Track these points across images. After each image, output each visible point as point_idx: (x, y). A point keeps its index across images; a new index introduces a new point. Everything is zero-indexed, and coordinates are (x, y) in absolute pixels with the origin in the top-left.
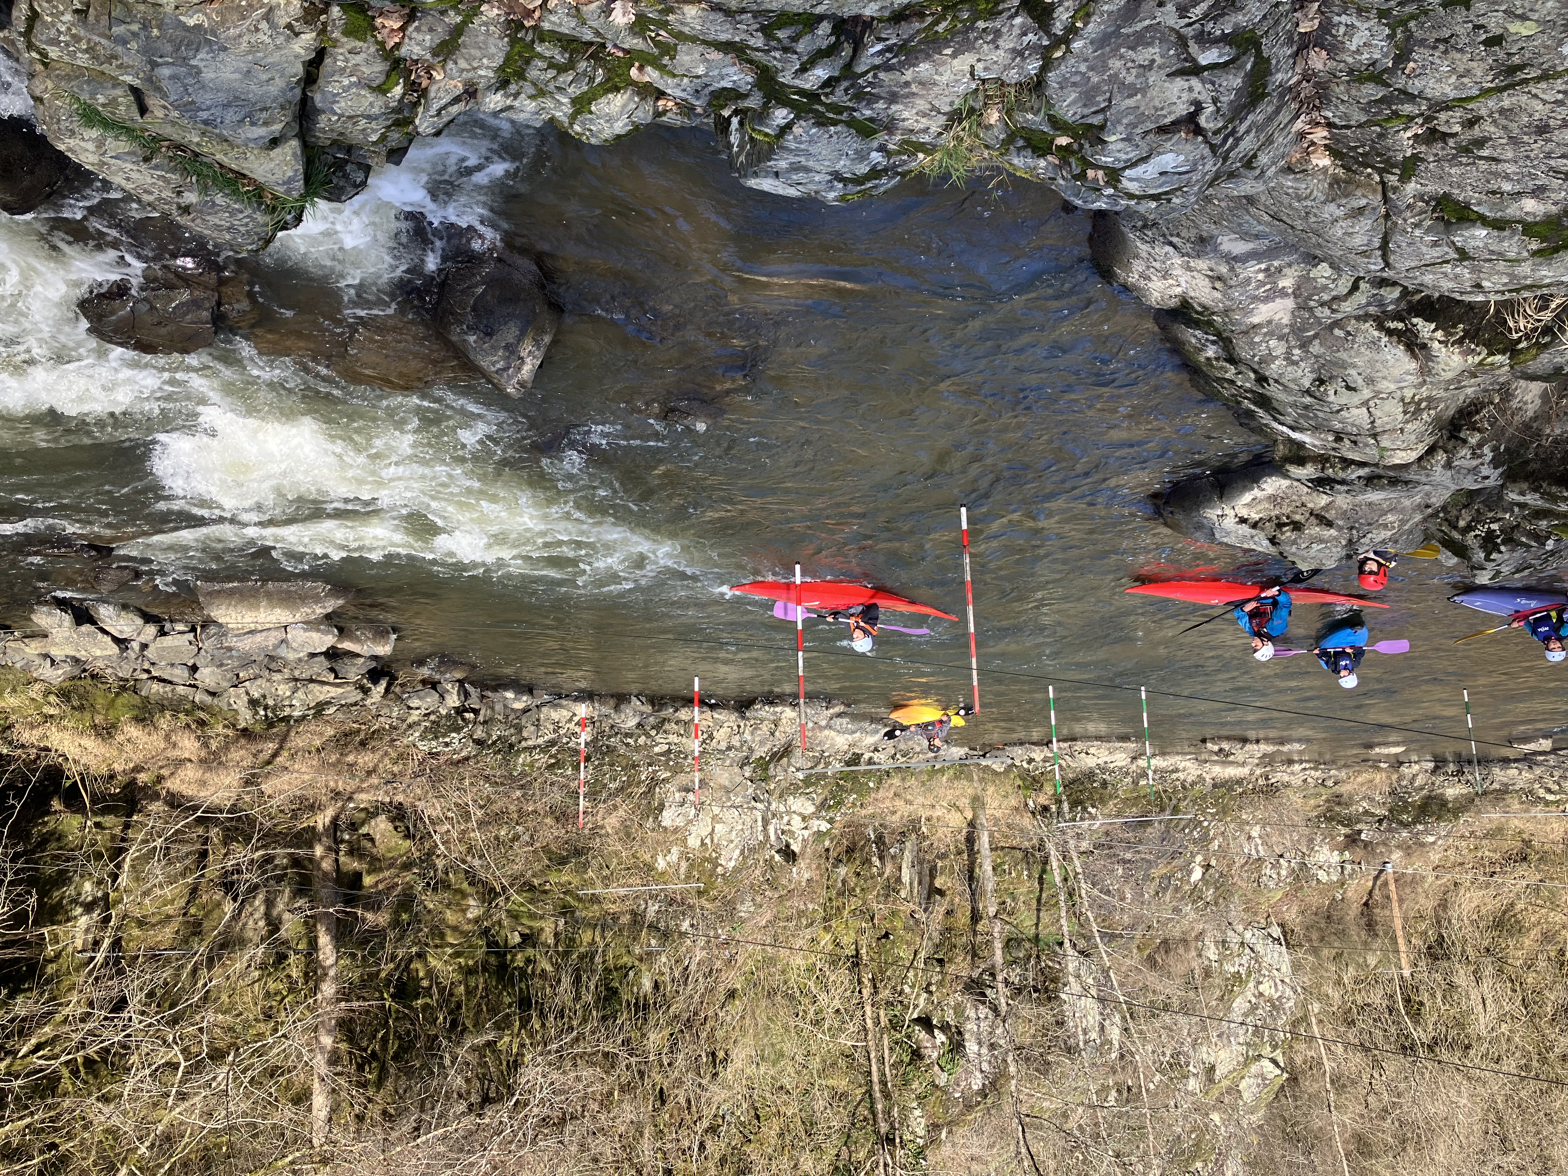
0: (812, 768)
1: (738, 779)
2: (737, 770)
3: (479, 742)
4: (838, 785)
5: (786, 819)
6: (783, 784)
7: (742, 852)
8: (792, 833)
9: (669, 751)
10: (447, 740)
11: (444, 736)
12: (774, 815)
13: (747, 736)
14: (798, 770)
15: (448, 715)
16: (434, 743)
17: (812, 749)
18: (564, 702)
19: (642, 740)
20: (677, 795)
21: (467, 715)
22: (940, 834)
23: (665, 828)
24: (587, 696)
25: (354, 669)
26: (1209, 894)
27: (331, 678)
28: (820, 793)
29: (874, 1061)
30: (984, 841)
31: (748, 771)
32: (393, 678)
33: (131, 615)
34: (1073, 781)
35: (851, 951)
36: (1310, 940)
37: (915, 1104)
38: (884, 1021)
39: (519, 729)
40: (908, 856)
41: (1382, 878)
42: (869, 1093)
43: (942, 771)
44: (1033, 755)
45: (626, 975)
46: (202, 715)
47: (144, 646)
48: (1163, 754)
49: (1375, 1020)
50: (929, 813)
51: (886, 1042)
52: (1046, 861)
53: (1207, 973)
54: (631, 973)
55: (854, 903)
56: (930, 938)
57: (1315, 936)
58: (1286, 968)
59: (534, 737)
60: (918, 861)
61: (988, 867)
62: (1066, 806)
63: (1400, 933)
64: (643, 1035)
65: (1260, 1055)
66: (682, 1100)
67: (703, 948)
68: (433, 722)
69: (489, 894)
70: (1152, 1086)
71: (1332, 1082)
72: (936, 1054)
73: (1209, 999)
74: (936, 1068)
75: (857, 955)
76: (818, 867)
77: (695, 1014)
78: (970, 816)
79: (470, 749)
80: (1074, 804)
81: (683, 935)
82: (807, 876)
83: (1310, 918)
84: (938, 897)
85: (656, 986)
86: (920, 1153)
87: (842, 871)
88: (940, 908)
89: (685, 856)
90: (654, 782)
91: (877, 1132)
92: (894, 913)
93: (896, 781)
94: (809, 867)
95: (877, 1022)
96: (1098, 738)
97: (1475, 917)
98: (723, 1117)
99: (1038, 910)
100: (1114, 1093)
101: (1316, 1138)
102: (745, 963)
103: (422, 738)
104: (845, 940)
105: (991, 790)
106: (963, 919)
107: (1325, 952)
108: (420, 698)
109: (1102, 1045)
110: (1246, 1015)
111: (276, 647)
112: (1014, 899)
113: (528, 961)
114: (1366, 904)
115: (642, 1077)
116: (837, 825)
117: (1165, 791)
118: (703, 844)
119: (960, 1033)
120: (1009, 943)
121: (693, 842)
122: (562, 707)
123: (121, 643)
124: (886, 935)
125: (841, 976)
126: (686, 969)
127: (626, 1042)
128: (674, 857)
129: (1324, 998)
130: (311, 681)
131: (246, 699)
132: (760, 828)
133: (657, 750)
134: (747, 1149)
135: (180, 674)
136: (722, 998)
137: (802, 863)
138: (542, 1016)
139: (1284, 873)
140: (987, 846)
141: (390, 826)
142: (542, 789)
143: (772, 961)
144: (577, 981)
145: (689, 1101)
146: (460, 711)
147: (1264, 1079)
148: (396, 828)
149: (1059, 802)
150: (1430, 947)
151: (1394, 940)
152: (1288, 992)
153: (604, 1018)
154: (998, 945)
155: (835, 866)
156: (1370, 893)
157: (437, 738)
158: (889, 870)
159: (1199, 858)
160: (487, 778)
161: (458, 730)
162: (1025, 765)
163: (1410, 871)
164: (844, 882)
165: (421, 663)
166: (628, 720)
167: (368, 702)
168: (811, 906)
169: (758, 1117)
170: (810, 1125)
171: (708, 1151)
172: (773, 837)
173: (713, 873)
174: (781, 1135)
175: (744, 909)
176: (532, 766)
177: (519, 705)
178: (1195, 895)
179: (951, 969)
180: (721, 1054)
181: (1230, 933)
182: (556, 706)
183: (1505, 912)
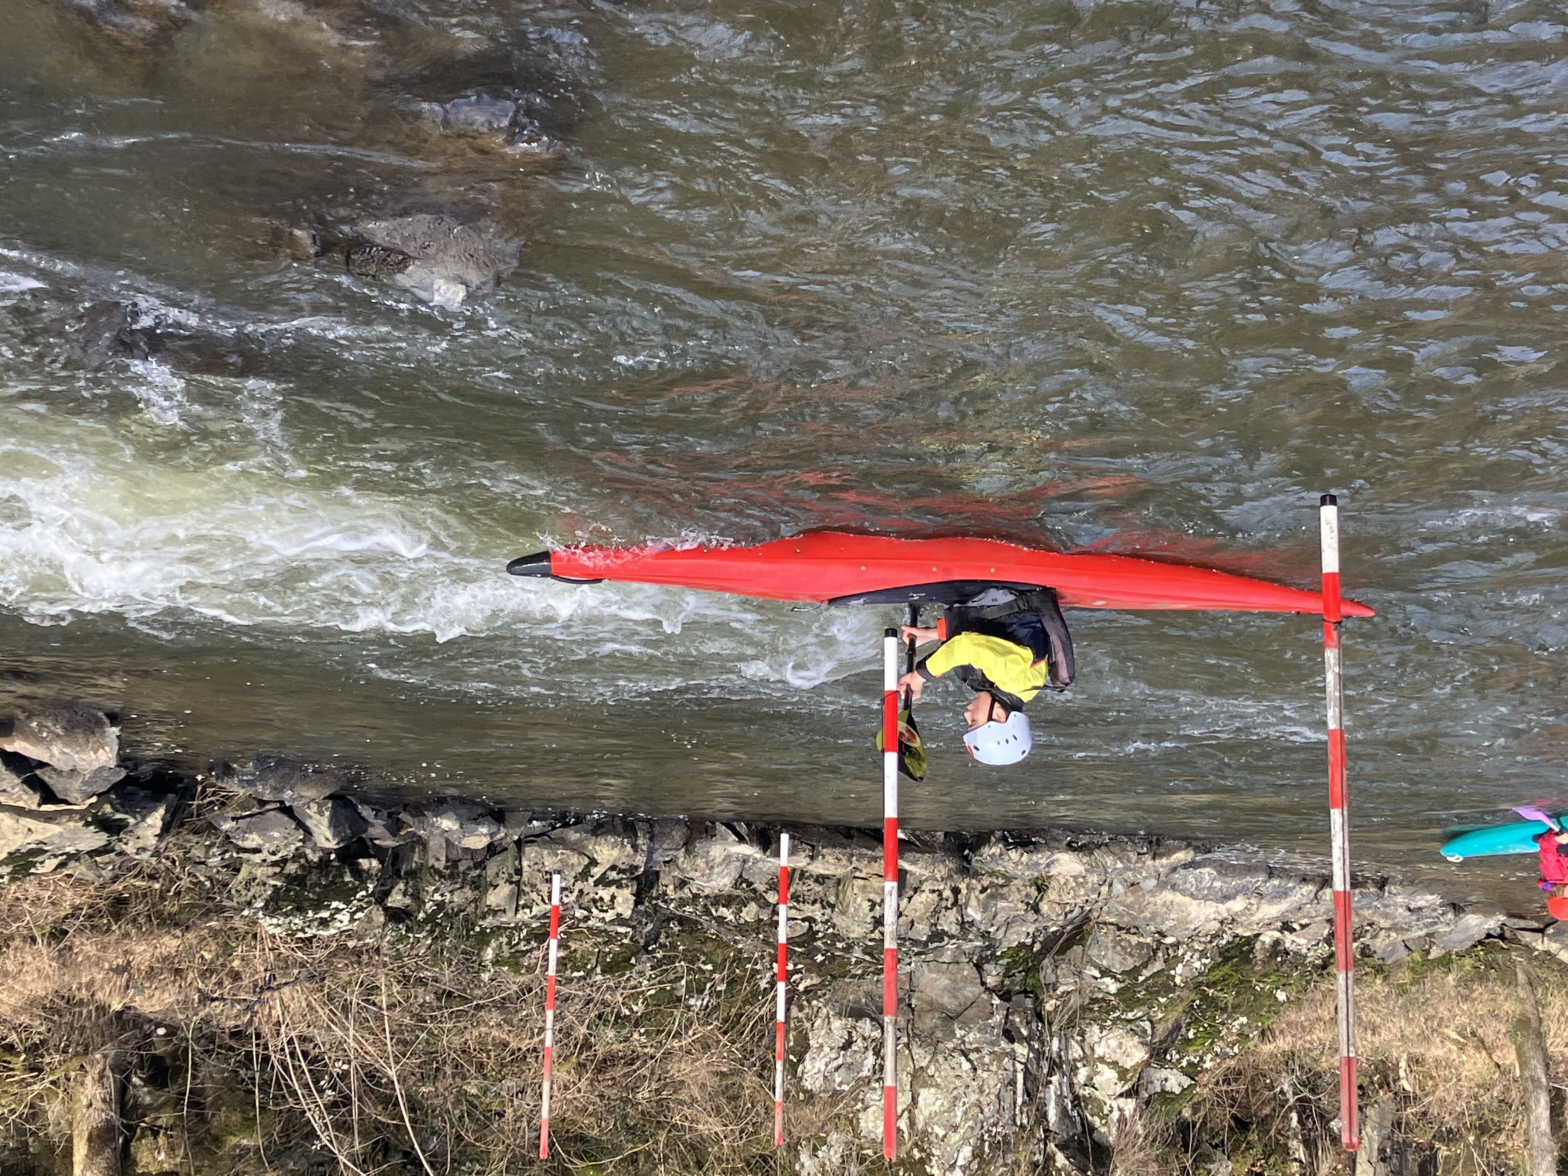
0: (1134, 972)
1: (972, 991)
2: (968, 971)
3: (395, 916)
4: (1205, 997)
5: (1082, 1074)
6: (1075, 1001)
7: (977, 1154)
8: (1100, 1104)
9: (811, 935)
10: (325, 914)
11: (318, 908)
12: (1055, 1065)
13: (973, 913)
14: (1105, 972)
15: (324, 864)
16: (298, 921)
17: (1136, 930)
18: (573, 836)
19: (750, 913)
20: (836, 1024)
21: (364, 863)
22: (1440, 1093)
23: (810, 1096)
24: (621, 823)
28: (1158, 1019)
31: (992, 975)
39: (479, 888)
40: (1371, 1137)
50: (1415, 1050)
59: (511, 907)
68: (292, 879)
76: (1165, 1167)
78: (1508, 1059)
89: (855, 1152)
103: (272, 912)
108: (263, 832)
116: (1206, 1078)
121: (873, 1124)
122: (566, 844)
128: (832, 1156)
132: (1021, 1096)
146: (346, 855)
155: (1205, 1158)
157: (301, 910)
158: (1327, 1166)
161: (346, 893)
166: (716, 871)
172: (1053, 1115)
176: (514, 964)
177: (474, 843)
182: (555, 842)
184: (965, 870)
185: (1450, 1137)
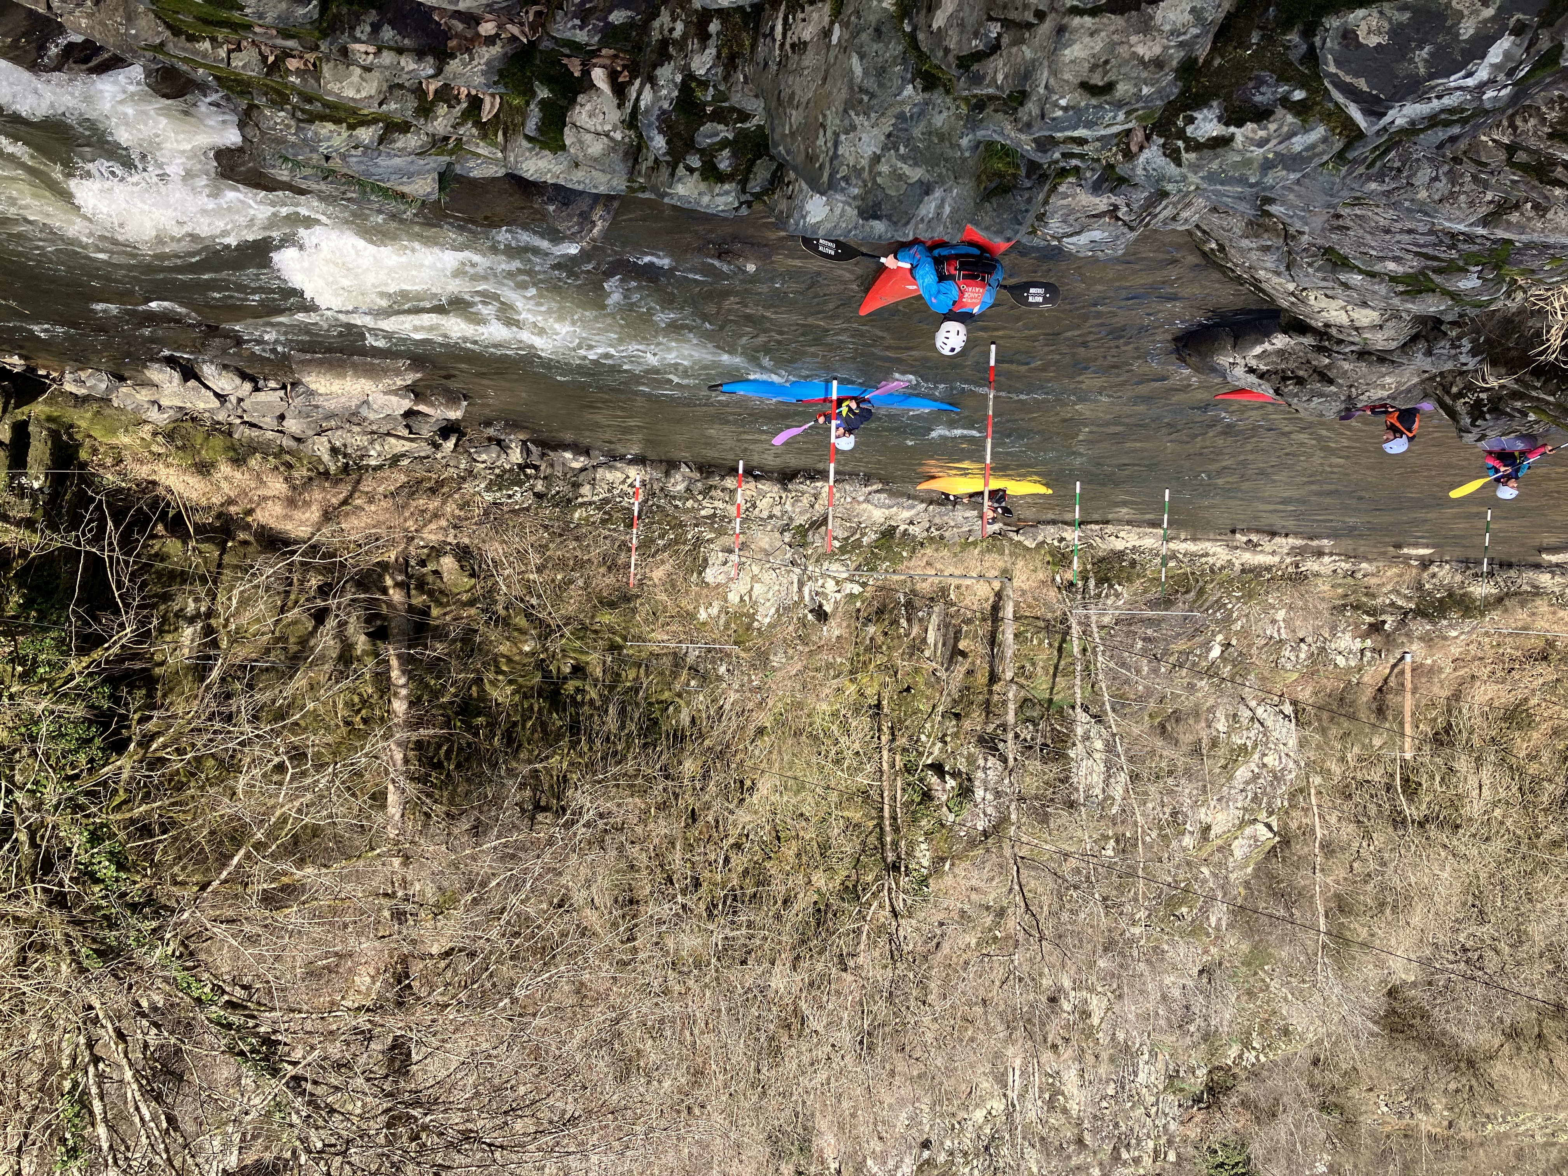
0: (848, 538)
1: (778, 544)
2: (777, 535)
3: (539, 496)
4: (874, 552)
5: (820, 582)
6: (820, 550)
7: (778, 610)
8: (826, 595)
9: (714, 515)
10: (510, 492)
11: (507, 489)
12: (810, 578)
13: (788, 507)
14: (835, 538)
15: (511, 470)
16: (498, 494)
17: (850, 521)
18: (618, 465)
19: (689, 504)
20: (720, 555)
21: (528, 471)
22: (967, 602)
23: (707, 584)
24: (640, 461)
25: (427, 426)
26: (1226, 671)
27: (405, 433)
28: (854, 560)
29: (886, 801)
30: (1009, 611)
31: (787, 537)
32: (461, 434)
33: (231, 375)
34: (1102, 560)
35: (873, 701)
36: (1320, 720)
37: (922, 839)
38: (899, 765)
39: (576, 485)
40: (935, 620)
41: (1400, 667)
42: (880, 826)
43: (975, 544)
44: (1064, 535)
45: (667, 709)
46: (288, 458)
47: (240, 400)
48: (1194, 539)
49: (1372, 796)
50: (957, 581)
51: (899, 784)
52: (1066, 633)
53: (1214, 743)
54: (671, 708)
55: (880, 659)
56: (949, 694)
57: (1325, 715)
58: (1292, 742)
59: (589, 494)
60: (945, 625)
61: (1009, 636)
62: (1092, 583)
63: (1408, 718)
64: (680, 763)
65: (1255, 820)
66: (710, 819)
67: (737, 691)
68: (498, 476)
69: (546, 632)
70: (1148, 839)
71: (1322, 847)
72: (944, 798)
73: (1212, 766)
74: (945, 809)
75: (878, 706)
76: (848, 626)
77: (727, 747)
78: (997, 585)
79: (530, 501)
80: (1100, 582)
81: (720, 678)
82: (837, 633)
83: (1321, 699)
84: (960, 658)
85: (693, 720)
86: (924, 881)
87: (871, 629)
88: (960, 670)
89: (724, 610)
90: (699, 541)
91: (884, 859)
92: (917, 670)
93: (929, 551)
94: (839, 625)
95: (893, 765)
96: (1129, 523)
97: (1487, 709)
98: (747, 836)
99: (1055, 675)
100: (1112, 842)
101: (1300, 894)
102: (774, 706)
103: (488, 489)
104: (868, 691)
105: (1020, 563)
106: (982, 678)
107: (1334, 731)
108: (488, 454)
109: (1105, 799)
110: (1247, 783)
111: (358, 407)
112: (1033, 664)
113: (578, 690)
114: (1380, 690)
115: (676, 799)
116: (869, 589)
117: (1193, 574)
118: (742, 599)
119: (969, 780)
120: (1025, 703)
121: (733, 598)
122: (616, 469)
123: (221, 398)
124: (908, 689)
125: (861, 724)
126: (721, 707)
127: (662, 769)
128: (714, 611)
129: (1326, 773)
130: (389, 434)
131: (328, 446)
132: (796, 589)
133: (703, 513)
134: (767, 865)
135: (269, 421)
136: (752, 733)
137: (833, 623)
138: (591, 741)
139: (1303, 656)
140: (1011, 616)
141: (456, 565)
142: (596, 542)
143: (800, 705)
144: (622, 712)
145: (717, 822)
146: (522, 467)
147: (1256, 841)
148: (462, 567)
149: (1086, 579)
150: (1437, 733)
151: (1402, 724)
152: (1291, 765)
153: (645, 746)
154: (1012, 707)
155: (864, 625)
156: (1386, 680)
157: (500, 489)
158: (915, 630)
159: (1220, 638)
160: (546, 527)
161: (520, 484)
162: (1056, 543)
163: (1429, 662)
164: (872, 639)
165: (488, 424)
166: (678, 483)
167: (439, 456)
168: (839, 660)
169: (779, 839)
170: (824, 847)
171: (733, 864)
172: (807, 598)
173: (749, 627)
174: (798, 855)
175: (776, 660)
176: (587, 519)
177: (576, 465)
178: (1211, 672)
179: (967, 725)
180: (748, 783)
181: (1242, 707)
182: (611, 467)
183: (1518, 706)
184: (786, 490)
185: (968, 622)
